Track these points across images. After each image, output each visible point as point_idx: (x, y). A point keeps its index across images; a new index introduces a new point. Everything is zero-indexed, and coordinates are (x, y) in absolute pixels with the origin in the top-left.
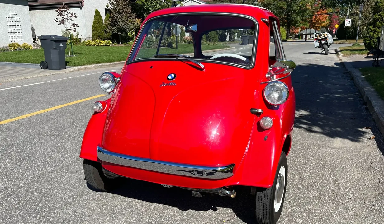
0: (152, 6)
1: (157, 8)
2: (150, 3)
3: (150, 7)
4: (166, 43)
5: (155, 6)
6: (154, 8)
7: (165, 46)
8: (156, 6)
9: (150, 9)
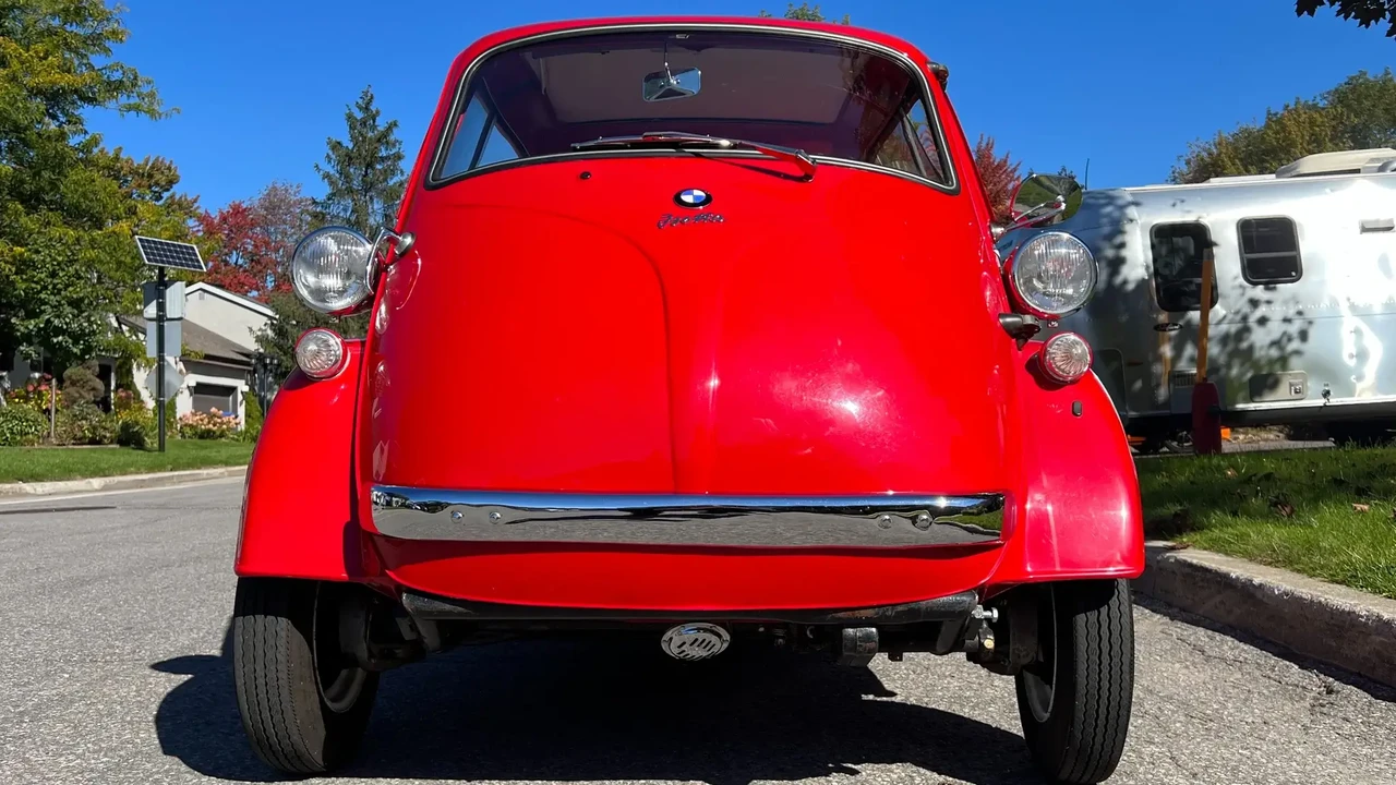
0: (54, 288)
1: (75, 296)
2: (43, 276)
3: (45, 288)
4: (105, 429)
5: (67, 286)
6: (63, 293)
7: (99, 442)
8: (71, 289)
9: (43, 296)
